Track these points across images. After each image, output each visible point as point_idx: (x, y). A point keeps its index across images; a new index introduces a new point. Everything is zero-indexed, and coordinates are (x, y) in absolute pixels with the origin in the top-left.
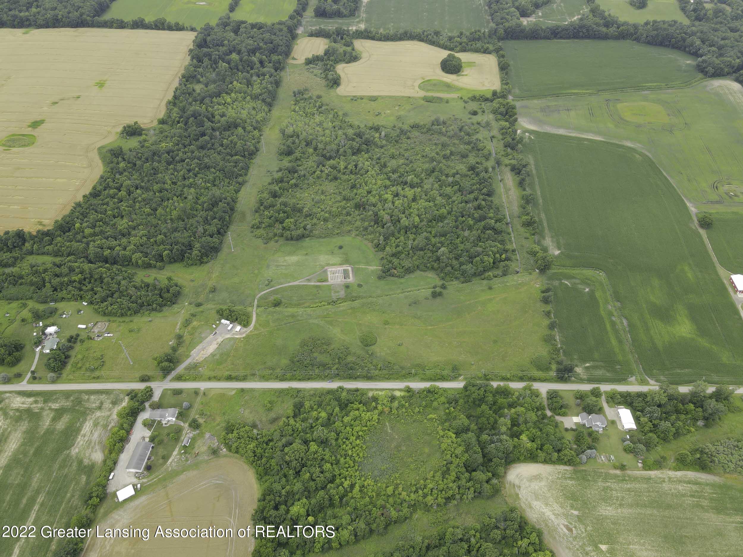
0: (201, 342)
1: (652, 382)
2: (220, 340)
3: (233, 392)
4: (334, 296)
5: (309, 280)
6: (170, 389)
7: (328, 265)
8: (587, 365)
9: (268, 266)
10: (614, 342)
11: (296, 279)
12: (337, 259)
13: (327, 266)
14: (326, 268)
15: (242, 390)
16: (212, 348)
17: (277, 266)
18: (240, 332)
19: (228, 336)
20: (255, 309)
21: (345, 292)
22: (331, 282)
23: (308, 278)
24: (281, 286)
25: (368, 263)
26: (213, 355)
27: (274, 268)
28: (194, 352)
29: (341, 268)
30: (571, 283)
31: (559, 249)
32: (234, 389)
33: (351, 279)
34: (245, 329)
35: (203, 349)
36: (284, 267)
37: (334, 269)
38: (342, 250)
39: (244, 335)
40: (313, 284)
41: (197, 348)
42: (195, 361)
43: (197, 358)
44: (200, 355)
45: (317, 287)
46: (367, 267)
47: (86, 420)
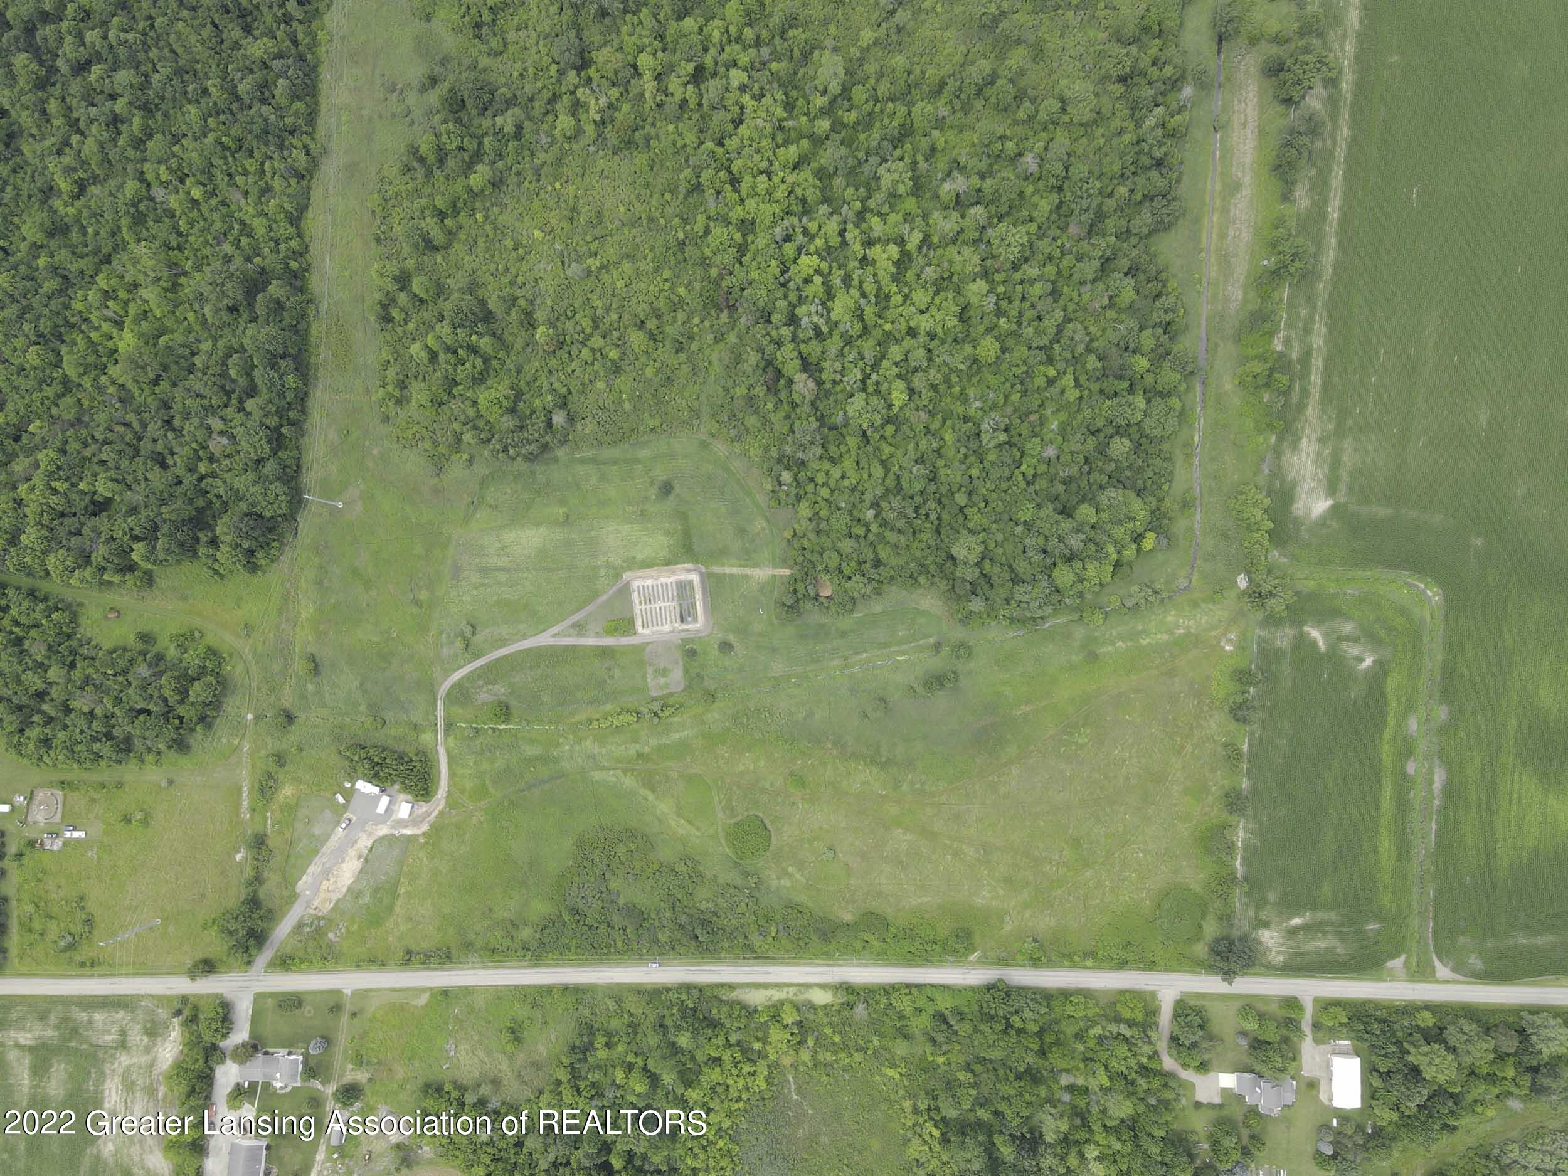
0: (316, 851)
1: (1442, 971)
2: (364, 843)
3: (423, 1000)
4: (655, 685)
5: (580, 628)
6: (272, 995)
7: (633, 564)
8: (1297, 921)
9: (457, 572)
10: (1386, 847)
11: (541, 624)
12: (657, 542)
13: (629, 569)
14: (627, 576)
15: (445, 992)
16: (348, 871)
17: (484, 571)
18: (414, 821)
19: (383, 830)
20: (441, 736)
21: (686, 671)
22: (644, 632)
23: (575, 618)
24: (503, 652)
25: (748, 557)
26: (354, 893)
27: (475, 579)
28: (304, 884)
29: (669, 578)
30: (1327, 637)
31: (1331, 489)
32: (423, 990)
33: (699, 624)
34: (423, 808)
35: (326, 873)
36: (502, 576)
37: (649, 582)
38: (671, 501)
39: (425, 827)
40: (590, 641)
41: (311, 869)
42: (312, 912)
43: (316, 903)
44: (322, 895)
45: (605, 653)
46: (747, 571)
47: (102, 1074)
